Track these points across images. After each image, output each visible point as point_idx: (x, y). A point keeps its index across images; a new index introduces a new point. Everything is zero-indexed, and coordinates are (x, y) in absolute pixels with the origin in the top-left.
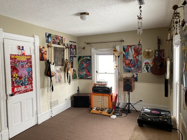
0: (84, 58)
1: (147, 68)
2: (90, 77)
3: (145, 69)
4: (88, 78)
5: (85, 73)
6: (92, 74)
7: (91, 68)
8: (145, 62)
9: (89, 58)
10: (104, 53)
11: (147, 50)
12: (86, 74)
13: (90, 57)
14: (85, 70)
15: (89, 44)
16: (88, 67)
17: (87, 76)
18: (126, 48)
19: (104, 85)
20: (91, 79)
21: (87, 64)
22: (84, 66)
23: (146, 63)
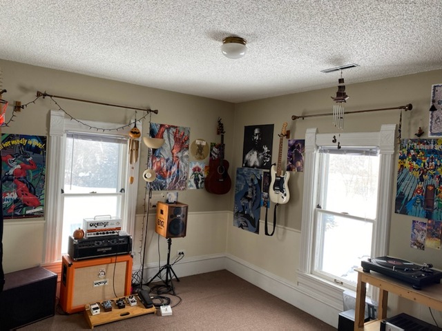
0: (13, 142)
1: (196, 180)
2: (37, 210)
3: (192, 180)
4: (28, 212)
5: (15, 197)
6: (45, 199)
7: (43, 178)
8: (194, 166)
9: (35, 143)
10: (100, 133)
11: (198, 142)
12: (16, 201)
13: (43, 140)
14: (17, 187)
15: (45, 95)
16: (32, 176)
17: (25, 205)
18: (157, 129)
19: (113, 230)
20: (41, 215)
21: (29, 162)
22: (11, 172)
23: (194, 170)
